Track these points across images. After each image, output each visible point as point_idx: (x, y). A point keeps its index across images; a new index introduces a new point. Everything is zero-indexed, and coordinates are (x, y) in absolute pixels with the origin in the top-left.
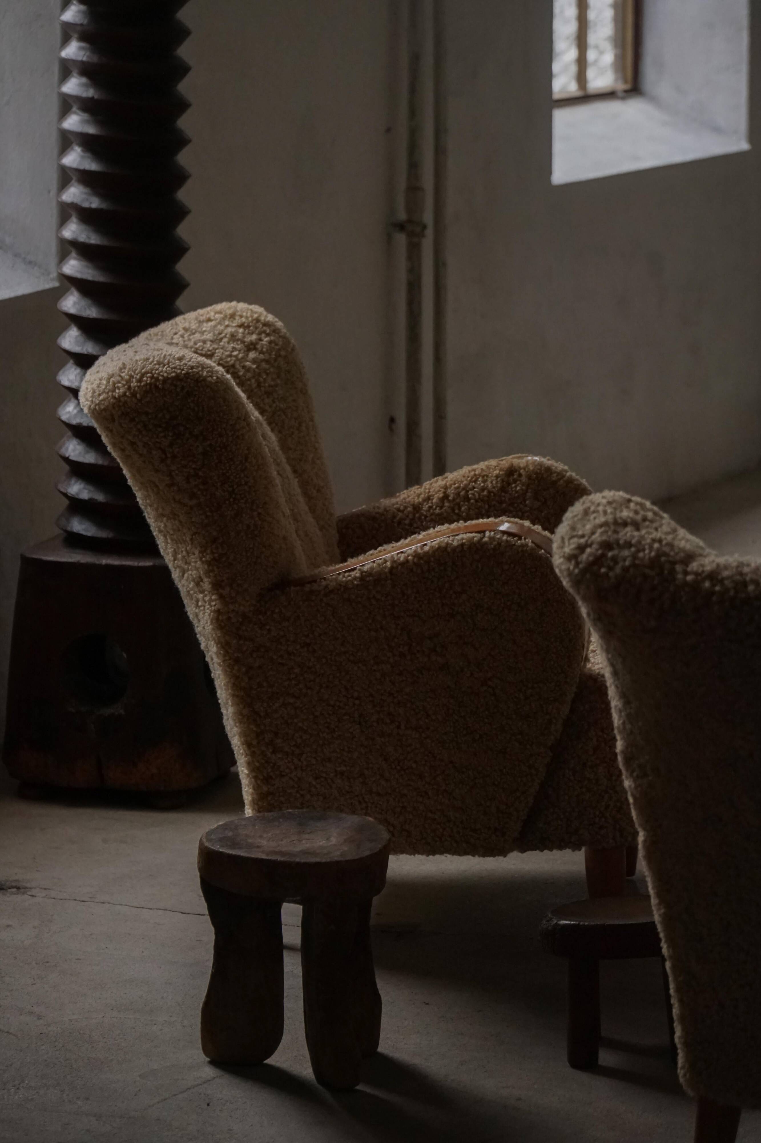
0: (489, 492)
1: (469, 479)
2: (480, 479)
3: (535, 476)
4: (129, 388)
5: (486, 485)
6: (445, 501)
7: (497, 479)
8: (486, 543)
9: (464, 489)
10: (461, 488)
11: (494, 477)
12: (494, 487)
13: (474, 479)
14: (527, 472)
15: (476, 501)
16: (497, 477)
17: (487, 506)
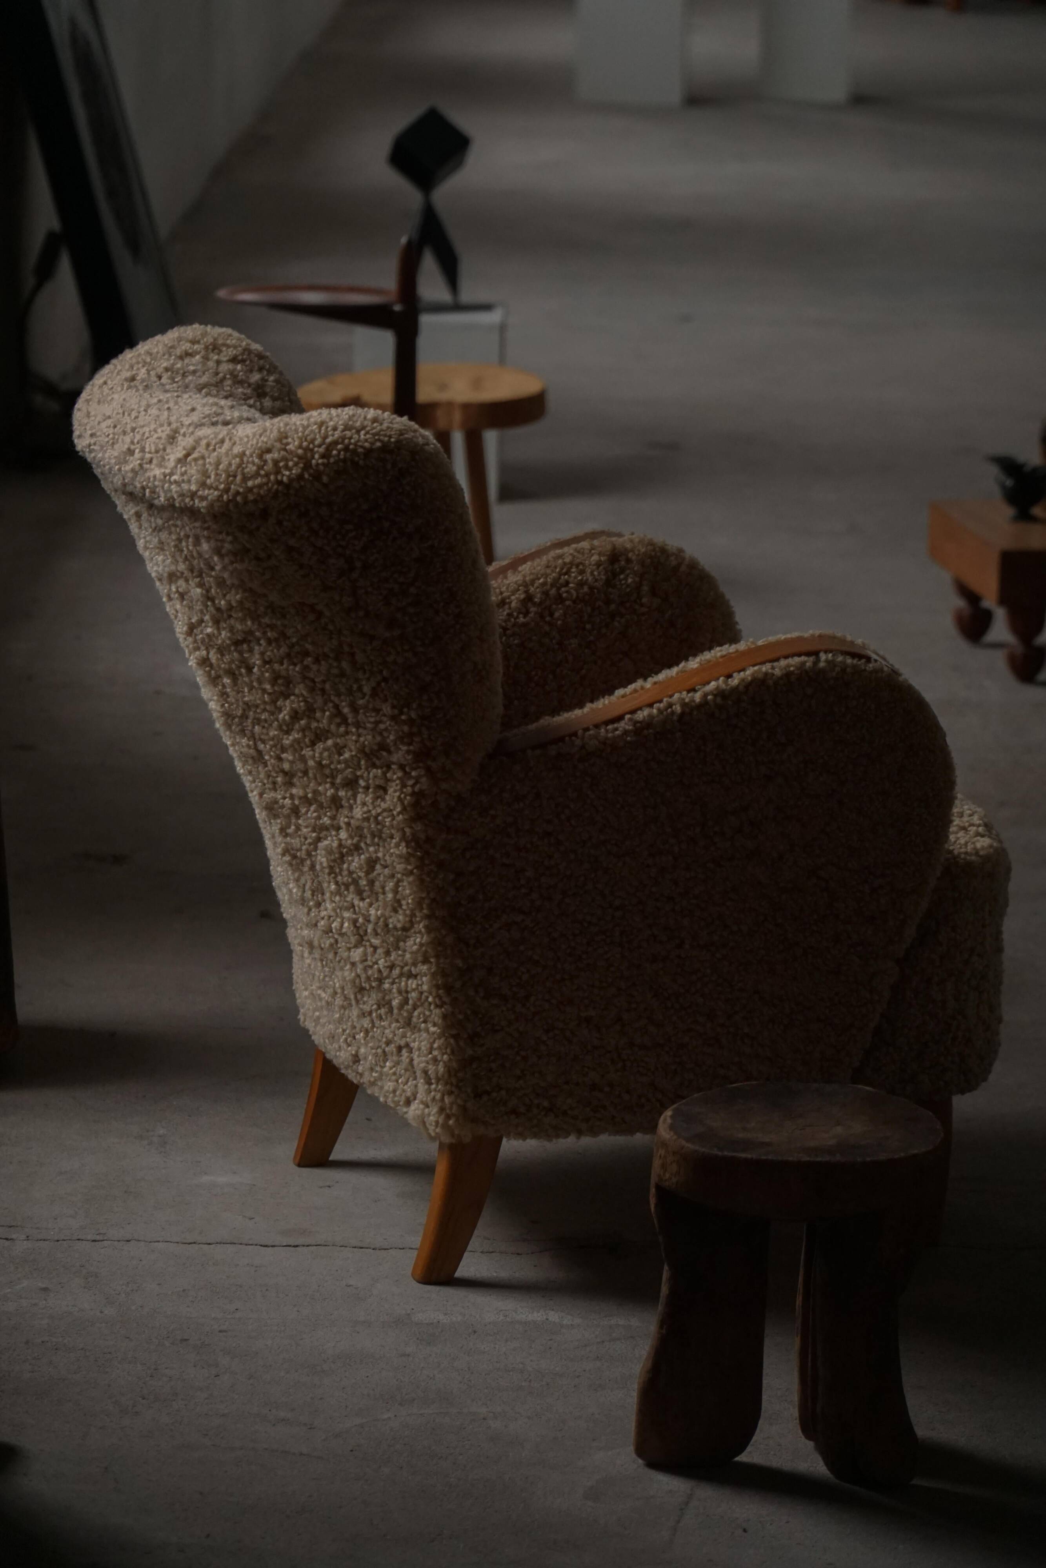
0: (591, 588)
1: (558, 570)
2: (574, 570)
3: (649, 560)
4: (307, 466)
5: (585, 578)
6: (530, 604)
7: (598, 568)
8: (822, 671)
9: (552, 585)
10: (549, 584)
11: (594, 565)
12: (596, 580)
13: (564, 570)
14: (638, 555)
15: (574, 602)
16: (598, 564)
17: (589, 609)
